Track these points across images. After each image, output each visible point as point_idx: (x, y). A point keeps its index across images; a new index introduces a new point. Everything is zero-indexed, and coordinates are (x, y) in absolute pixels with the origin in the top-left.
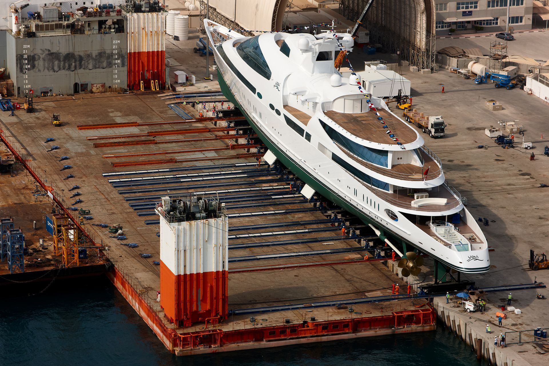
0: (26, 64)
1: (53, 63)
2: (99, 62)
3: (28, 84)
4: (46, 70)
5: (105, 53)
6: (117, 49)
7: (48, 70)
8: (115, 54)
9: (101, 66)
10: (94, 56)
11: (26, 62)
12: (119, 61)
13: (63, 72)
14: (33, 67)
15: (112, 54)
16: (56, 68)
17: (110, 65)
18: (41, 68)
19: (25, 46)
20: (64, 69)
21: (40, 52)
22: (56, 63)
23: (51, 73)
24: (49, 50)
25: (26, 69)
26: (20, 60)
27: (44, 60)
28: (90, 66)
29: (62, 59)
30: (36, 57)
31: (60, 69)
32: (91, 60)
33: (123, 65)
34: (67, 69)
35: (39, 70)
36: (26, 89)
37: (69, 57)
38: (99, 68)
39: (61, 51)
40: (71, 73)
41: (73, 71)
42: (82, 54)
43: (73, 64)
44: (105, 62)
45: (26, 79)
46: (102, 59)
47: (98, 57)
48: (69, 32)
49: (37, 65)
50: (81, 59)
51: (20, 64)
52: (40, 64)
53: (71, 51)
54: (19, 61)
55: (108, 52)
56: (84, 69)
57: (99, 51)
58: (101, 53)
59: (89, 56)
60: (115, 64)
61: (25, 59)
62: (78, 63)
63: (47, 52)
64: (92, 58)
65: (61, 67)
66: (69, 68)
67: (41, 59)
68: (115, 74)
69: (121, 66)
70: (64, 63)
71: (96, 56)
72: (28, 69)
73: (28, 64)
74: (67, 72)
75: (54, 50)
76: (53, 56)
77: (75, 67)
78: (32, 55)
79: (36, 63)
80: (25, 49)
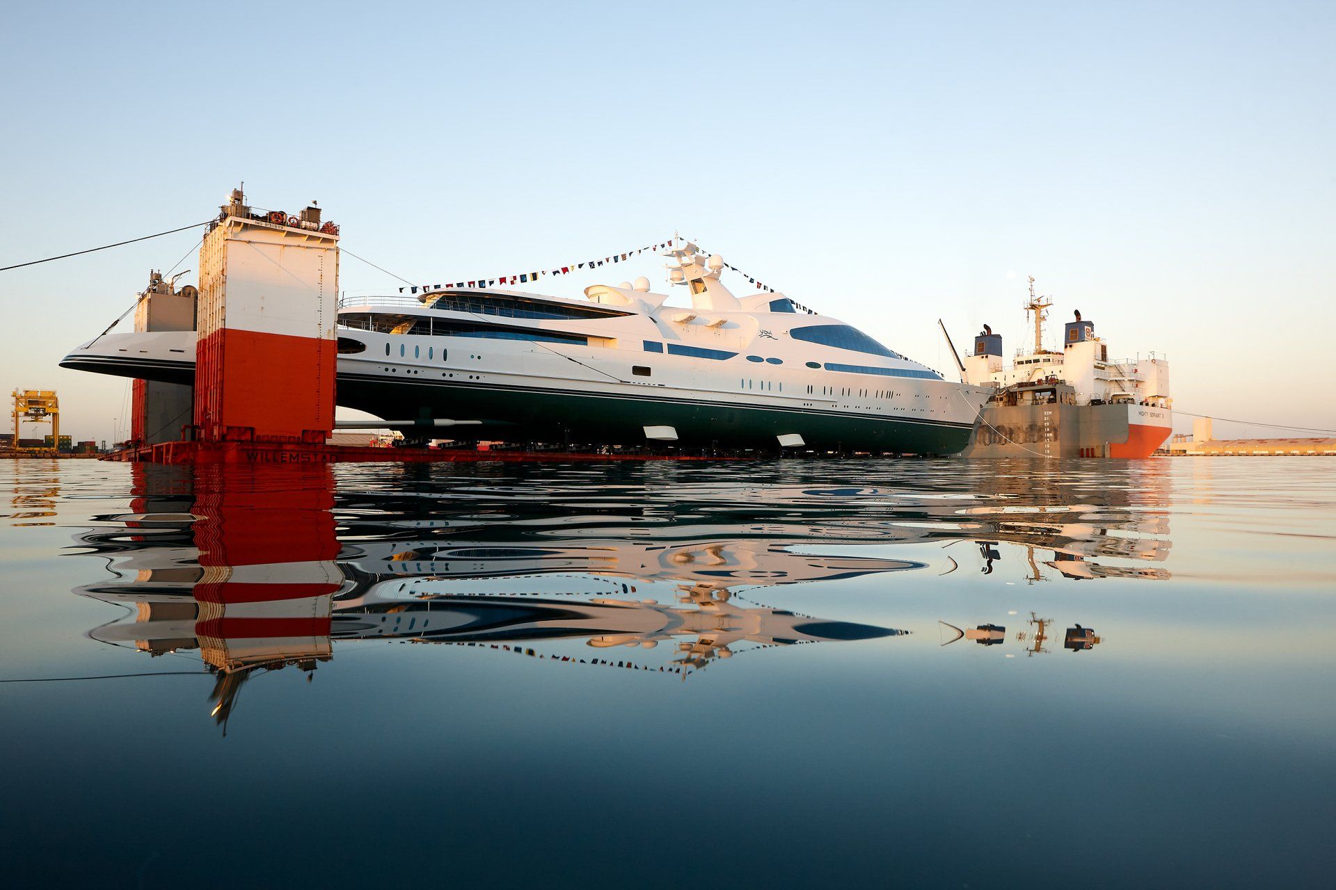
1: (984, 436)
2: (1030, 435)
5: (1036, 425)
6: (1049, 421)
7: (980, 443)
8: (1047, 427)
9: (1032, 440)
10: (1024, 429)
12: (1051, 435)
13: (994, 445)
15: (1044, 427)
16: (987, 442)
17: (1041, 438)
18: (974, 441)
20: (995, 442)
22: (988, 436)
23: (983, 446)
27: (977, 433)
28: (1021, 440)
29: (993, 432)
31: (991, 442)
32: (1021, 434)
33: (1056, 438)
34: (998, 443)
37: (1000, 430)
38: (1029, 441)
39: (992, 424)
40: (1002, 446)
42: (1012, 427)
43: (1004, 437)
44: (1036, 435)
46: (1033, 433)
47: (1029, 429)
48: (1001, 405)
50: (1011, 432)
53: (1002, 423)
55: (1039, 424)
56: (1014, 442)
58: (1032, 425)
60: (1047, 438)
62: (1008, 436)
64: (1023, 431)
65: (992, 440)
68: (1047, 449)
69: (1053, 439)
71: (1027, 428)
74: (998, 446)
76: (985, 429)
77: (1006, 440)
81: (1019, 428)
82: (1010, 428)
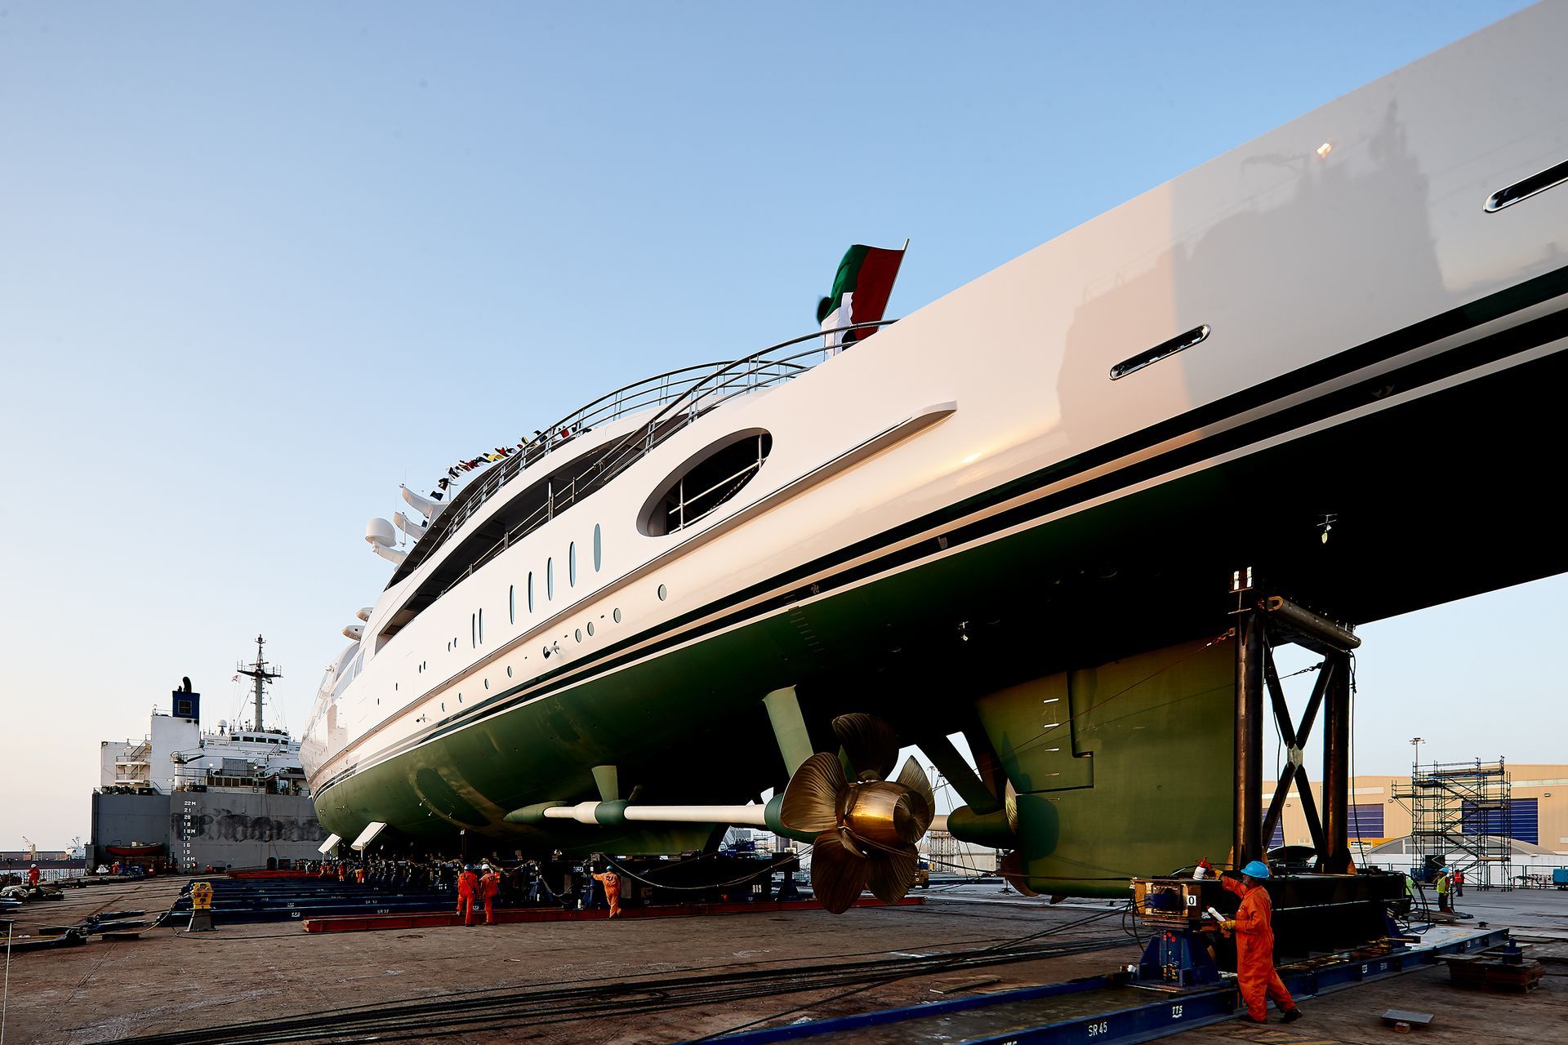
0: (189, 828)
1: (235, 829)
2: (308, 832)
3: (190, 856)
4: (222, 838)
7: (226, 838)
9: (311, 838)
10: (300, 823)
11: (189, 824)
13: (250, 842)
14: (201, 832)
16: (239, 836)
18: (214, 834)
19: (187, 803)
20: (252, 838)
21: (214, 812)
22: (240, 829)
23: (231, 841)
24: (228, 811)
25: (189, 834)
26: (178, 821)
27: (219, 823)
28: (295, 837)
29: (249, 825)
30: (206, 818)
31: (245, 838)
34: (257, 839)
35: (211, 838)
36: (187, 862)
37: (260, 822)
38: (307, 839)
39: (248, 814)
40: (264, 843)
41: (266, 842)
42: (281, 820)
43: (268, 832)
45: (187, 848)
46: (313, 829)
48: (263, 790)
49: (207, 831)
50: (280, 826)
51: (178, 827)
52: (213, 828)
53: (264, 814)
54: (175, 823)
56: (284, 839)
57: (309, 818)
58: (312, 820)
59: (293, 823)
61: (188, 821)
62: (275, 831)
63: (226, 814)
64: (299, 827)
65: (248, 835)
66: (261, 838)
67: (214, 822)
70: (253, 830)
71: (304, 824)
72: (192, 835)
73: (191, 828)
74: (259, 843)
75: (237, 812)
76: (233, 819)
77: (271, 838)
78: (199, 815)
79: (206, 827)
80: (187, 806)
81: (292, 823)
82: (278, 822)
